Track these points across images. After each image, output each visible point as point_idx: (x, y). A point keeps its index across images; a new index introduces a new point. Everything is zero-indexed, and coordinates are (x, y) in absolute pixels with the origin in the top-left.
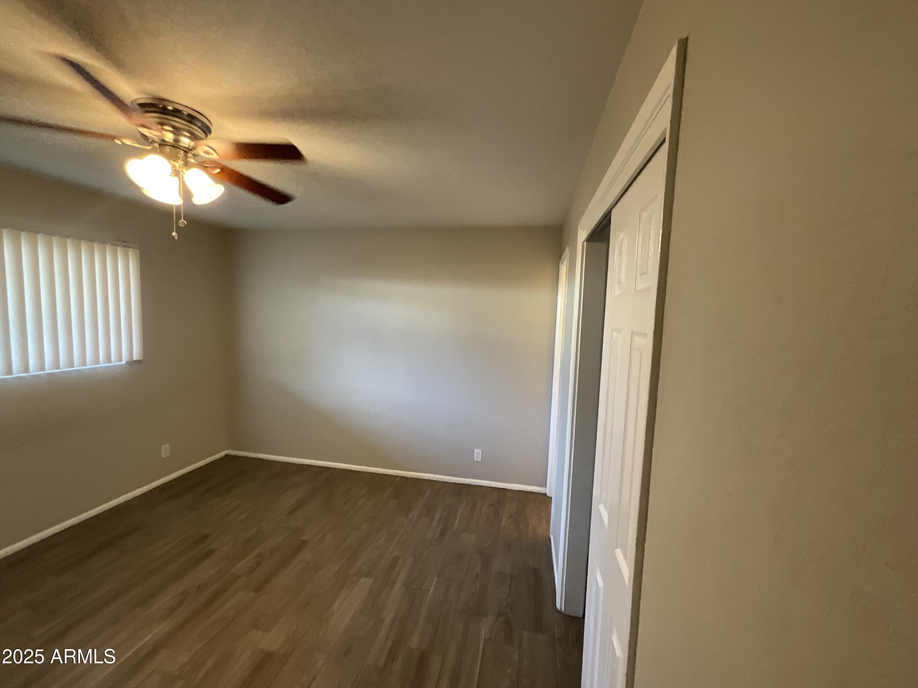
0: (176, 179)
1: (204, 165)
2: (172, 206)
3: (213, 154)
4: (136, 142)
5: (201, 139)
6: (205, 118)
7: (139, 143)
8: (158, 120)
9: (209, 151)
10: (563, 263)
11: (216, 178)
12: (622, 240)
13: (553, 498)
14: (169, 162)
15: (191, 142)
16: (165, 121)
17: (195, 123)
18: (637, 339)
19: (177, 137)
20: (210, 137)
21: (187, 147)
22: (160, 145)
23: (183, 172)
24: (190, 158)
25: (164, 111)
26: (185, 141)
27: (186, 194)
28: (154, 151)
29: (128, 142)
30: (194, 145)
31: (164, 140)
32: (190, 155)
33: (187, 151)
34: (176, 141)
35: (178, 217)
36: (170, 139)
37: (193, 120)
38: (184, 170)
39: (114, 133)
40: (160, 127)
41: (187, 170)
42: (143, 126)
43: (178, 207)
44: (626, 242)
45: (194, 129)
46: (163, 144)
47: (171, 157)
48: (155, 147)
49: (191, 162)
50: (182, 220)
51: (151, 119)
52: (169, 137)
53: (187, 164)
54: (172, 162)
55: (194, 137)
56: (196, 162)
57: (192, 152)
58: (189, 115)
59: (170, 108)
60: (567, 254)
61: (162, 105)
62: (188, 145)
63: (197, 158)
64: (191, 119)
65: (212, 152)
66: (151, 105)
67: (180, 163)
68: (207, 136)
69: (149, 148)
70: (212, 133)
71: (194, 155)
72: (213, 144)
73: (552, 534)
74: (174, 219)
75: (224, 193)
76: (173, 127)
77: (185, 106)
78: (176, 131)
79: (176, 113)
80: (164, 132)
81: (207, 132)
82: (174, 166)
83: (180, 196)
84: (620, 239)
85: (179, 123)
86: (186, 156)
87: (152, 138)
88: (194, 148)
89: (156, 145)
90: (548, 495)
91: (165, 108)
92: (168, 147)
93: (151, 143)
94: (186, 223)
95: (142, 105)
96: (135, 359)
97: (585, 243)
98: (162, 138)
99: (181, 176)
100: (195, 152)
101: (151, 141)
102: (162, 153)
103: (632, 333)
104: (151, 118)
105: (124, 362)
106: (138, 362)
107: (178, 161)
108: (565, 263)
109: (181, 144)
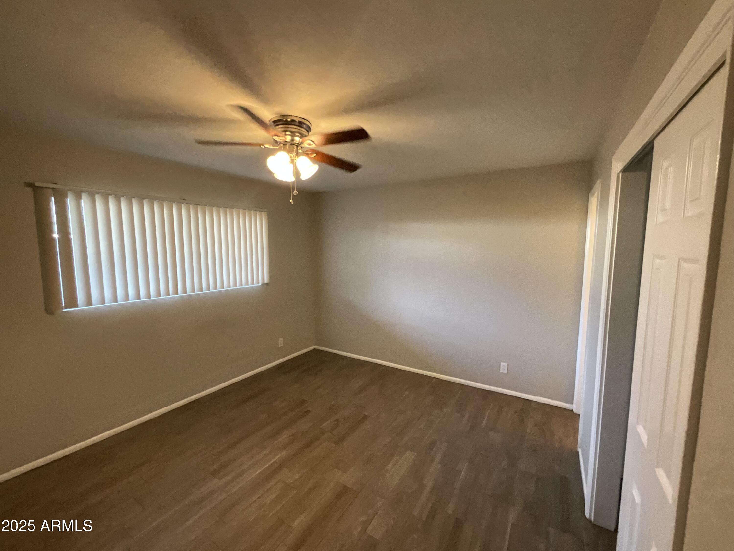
0: (292, 165)
1: (306, 153)
2: (290, 182)
3: (313, 145)
4: (272, 145)
5: (306, 136)
6: (308, 122)
7: (273, 146)
8: (282, 129)
9: (310, 143)
10: (593, 195)
11: (314, 160)
12: (667, 168)
13: (580, 415)
14: (289, 154)
15: (300, 139)
16: (286, 129)
17: (303, 126)
18: (685, 265)
19: (293, 138)
20: (310, 133)
21: (298, 143)
22: (284, 145)
23: (296, 160)
24: (299, 150)
25: (286, 123)
26: (297, 139)
27: (297, 174)
28: (280, 149)
29: (267, 146)
30: (302, 141)
31: (286, 141)
32: (299, 148)
33: (298, 145)
34: (292, 140)
35: (293, 190)
36: (289, 140)
37: (302, 124)
38: (296, 158)
39: (260, 142)
40: (284, 133)
41: (298, 158)
42: (276, 135)
43: (293, 183)
44: (671, 170)
45: (301, 130)
46: (285, 143)
47: (290, 152)
48: (281, 147)
49: (299, 152)
50: (295, 191)
51: (279, 130)
52: (289, 138)
53: (298, 154)
54: (290, 154)
55: (302, 136)
56: (302, 152)
57: (301, 146)
58: (300, 122)
59: (289, 120)
60: (598, 187)
61: (285, 119)
62: (298, 141)
63: (303, 149)
64: (300, 124)
65: (312, 143)
66: (279, 120)
67: (294, 154)
68: (309, 133)
69: (277, 148)
70: (312, 130)
71: (302, 147)
72: (313, 138)
73: (580, 448)
74: (291, 192)
75: (319, 169)
76: (291, 132)
77: (298, 117)
78: (293, 134)
79: (293, 122)
80: (286, 136)
81: (309, 131)
82: (291, 157)
83: (294, 176)
84: (664, 167)
85: (293, 128)
86: (297, 149)
87: (279, 141)
88: (302, 143)
89: (282, 145)
90: (575, 411)
91: (286, 121)
92: (288, 145)
93: (279, 144)
94: (297, 192)
95: (275, 122)
96: (266, 282)
97: (621, 174)
98: (285, 140)
99: (295, 162)
100: (302, 146)
101: (279, 143)
102: (284, 149)
103: (679, 260)
104: (280, 128)
105: (260, 284)
106: (267, 284)
107: (293, 153)
108: (596, 195)
109: (294, 142)
